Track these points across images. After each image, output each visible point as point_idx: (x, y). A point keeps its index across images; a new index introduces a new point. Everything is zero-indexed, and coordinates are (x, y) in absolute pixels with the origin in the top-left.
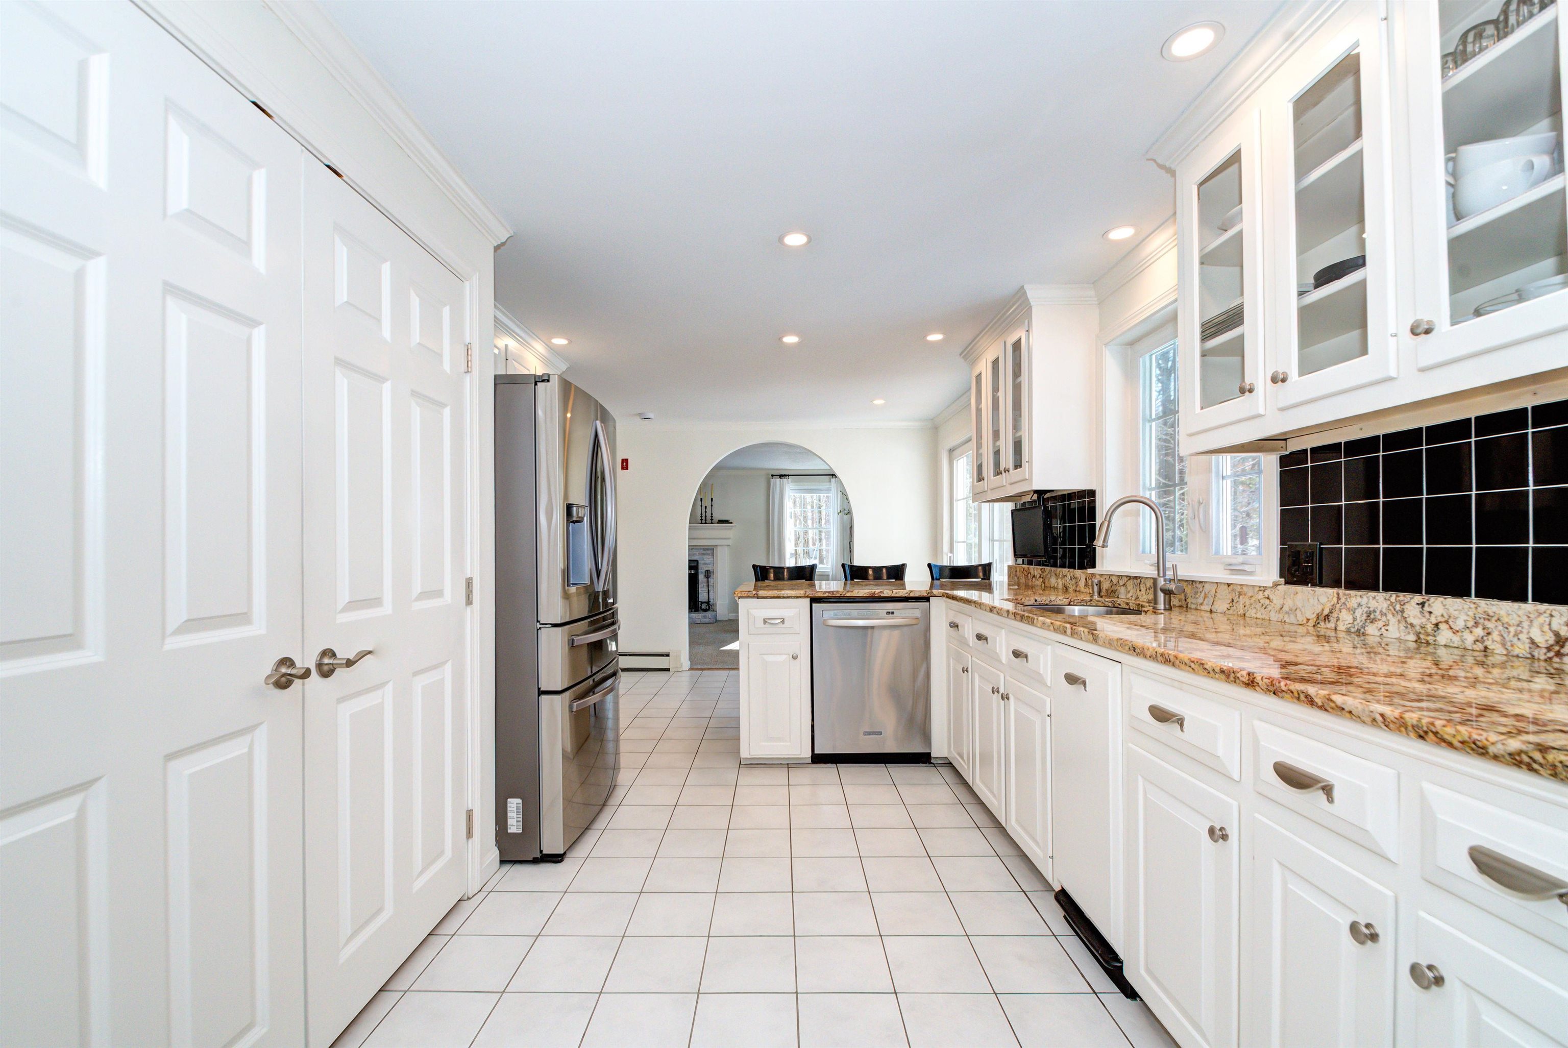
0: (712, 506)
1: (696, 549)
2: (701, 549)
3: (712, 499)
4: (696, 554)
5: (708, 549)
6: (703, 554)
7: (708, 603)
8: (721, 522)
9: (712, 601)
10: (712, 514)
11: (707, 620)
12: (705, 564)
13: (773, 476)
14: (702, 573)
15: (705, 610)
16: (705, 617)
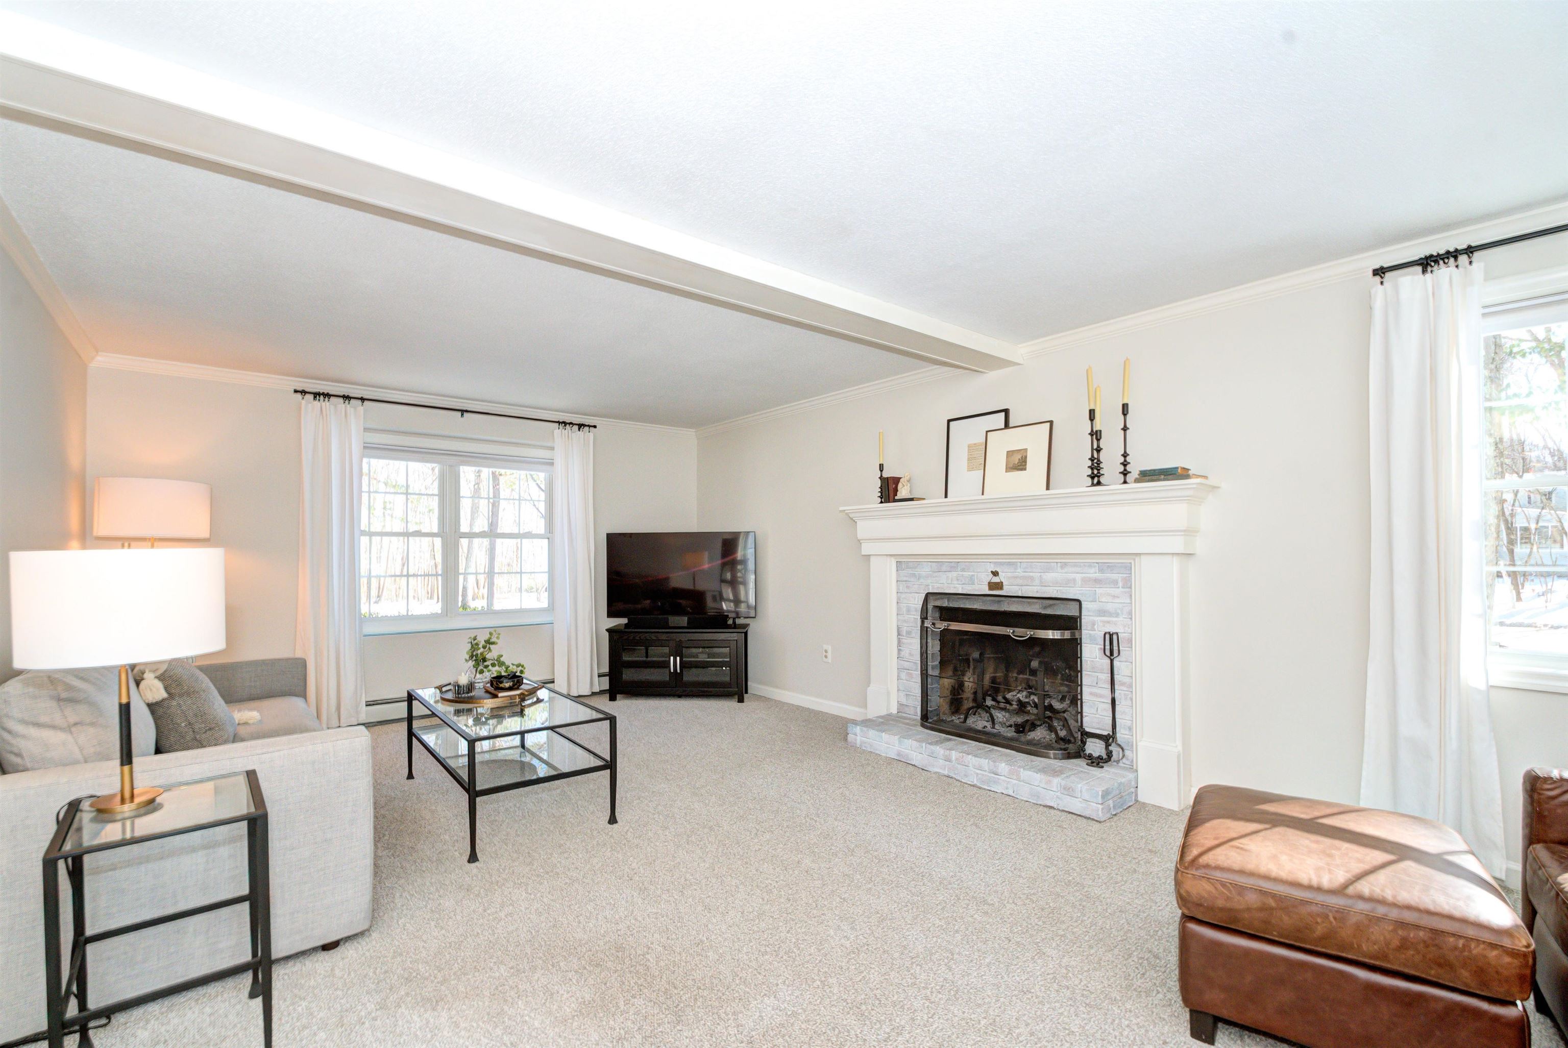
0: (1125, 429)
1: (1075, 565)
2: (1090, 566)
3: (1125, 409)
4: (1074, 580)
5: (1111, 567)
6: (1097, 581)
7: (1108, 739)
8: (1148, 476)
9: (1121, 735)
10: (1125, 455)
11: (1076, 805)
12: (1102, 613)
13: (1380, 272)
14: (1093, 639)
15: (1097, 762)
16: (1068, 791)
